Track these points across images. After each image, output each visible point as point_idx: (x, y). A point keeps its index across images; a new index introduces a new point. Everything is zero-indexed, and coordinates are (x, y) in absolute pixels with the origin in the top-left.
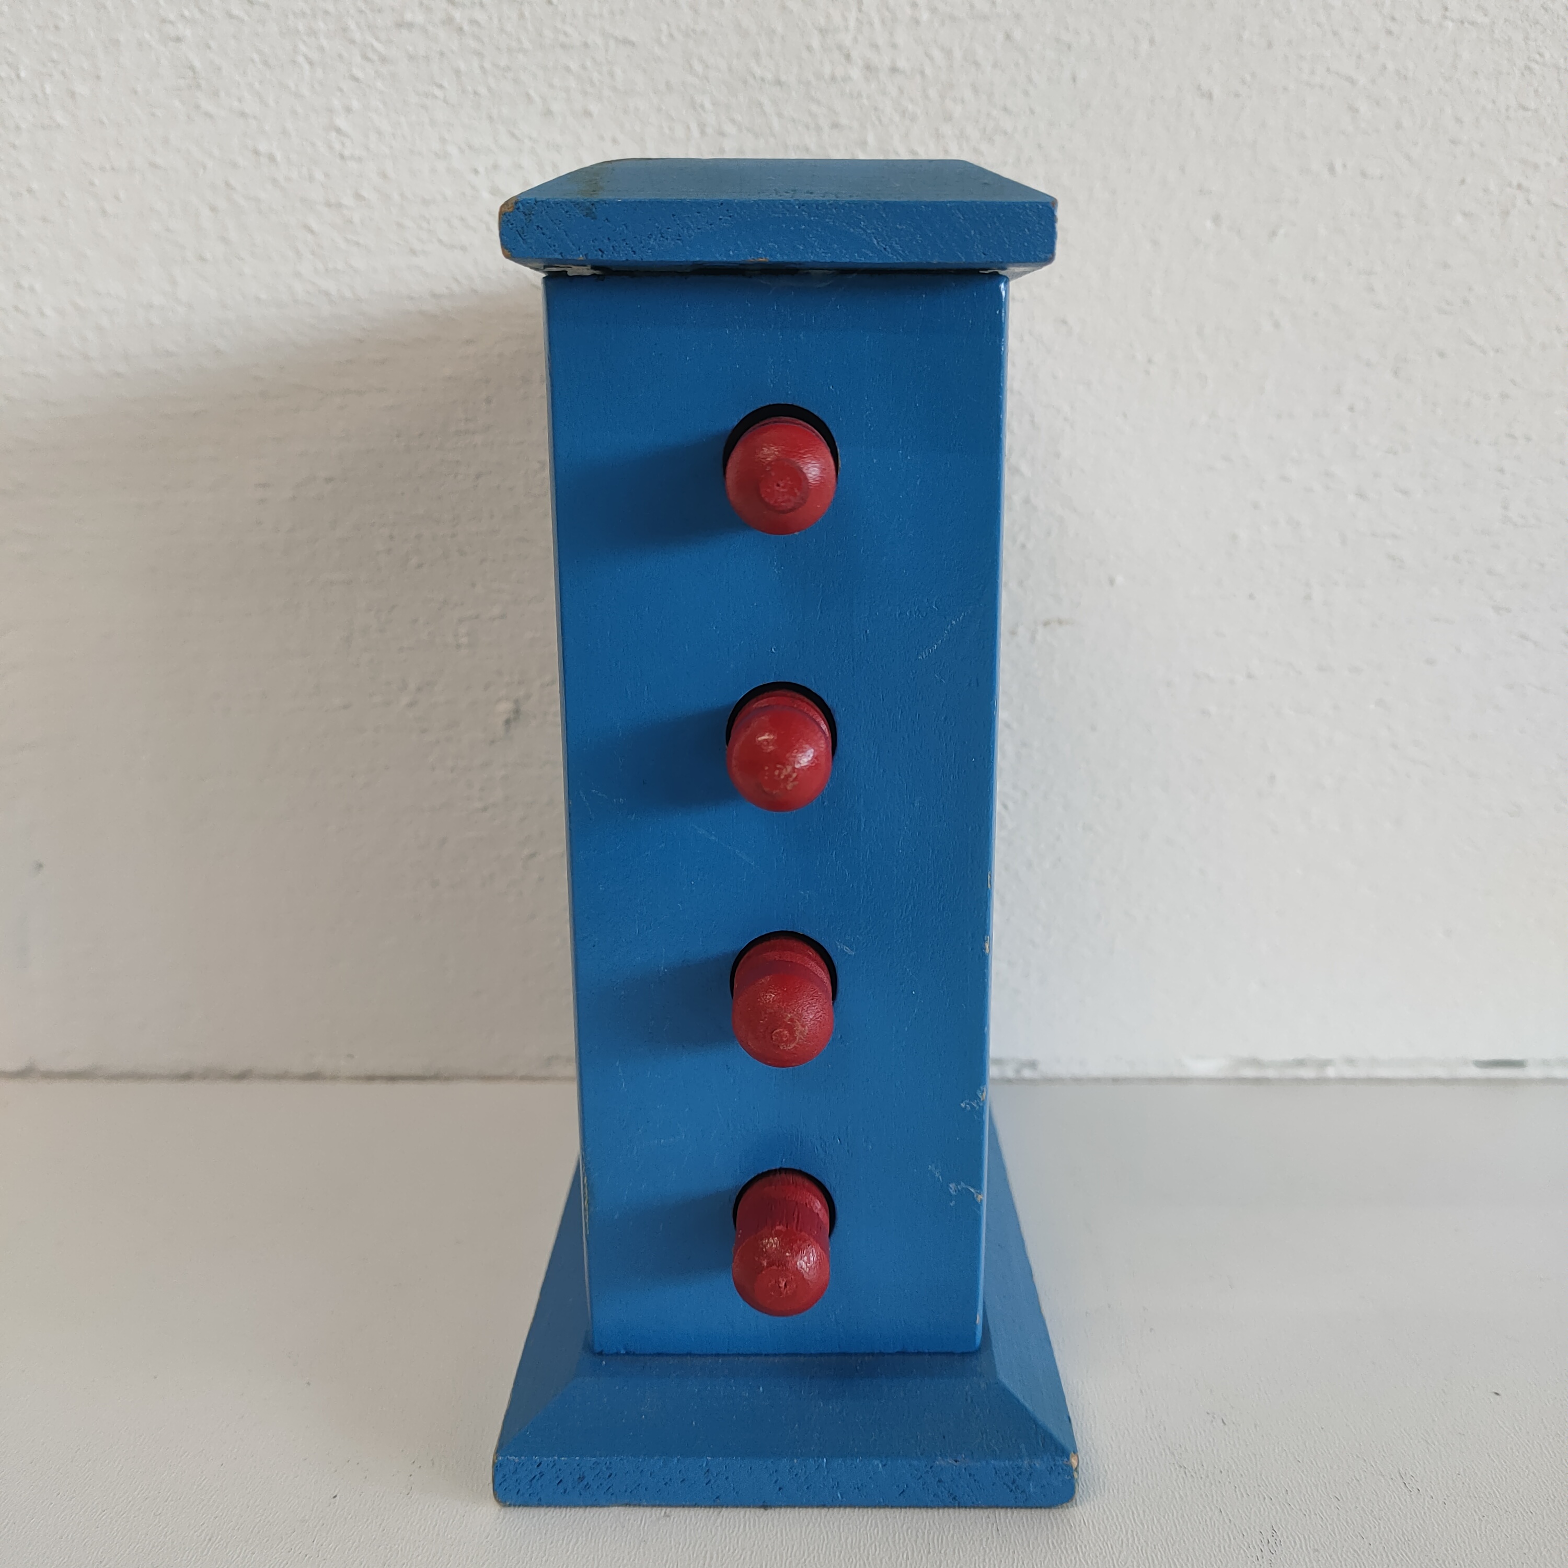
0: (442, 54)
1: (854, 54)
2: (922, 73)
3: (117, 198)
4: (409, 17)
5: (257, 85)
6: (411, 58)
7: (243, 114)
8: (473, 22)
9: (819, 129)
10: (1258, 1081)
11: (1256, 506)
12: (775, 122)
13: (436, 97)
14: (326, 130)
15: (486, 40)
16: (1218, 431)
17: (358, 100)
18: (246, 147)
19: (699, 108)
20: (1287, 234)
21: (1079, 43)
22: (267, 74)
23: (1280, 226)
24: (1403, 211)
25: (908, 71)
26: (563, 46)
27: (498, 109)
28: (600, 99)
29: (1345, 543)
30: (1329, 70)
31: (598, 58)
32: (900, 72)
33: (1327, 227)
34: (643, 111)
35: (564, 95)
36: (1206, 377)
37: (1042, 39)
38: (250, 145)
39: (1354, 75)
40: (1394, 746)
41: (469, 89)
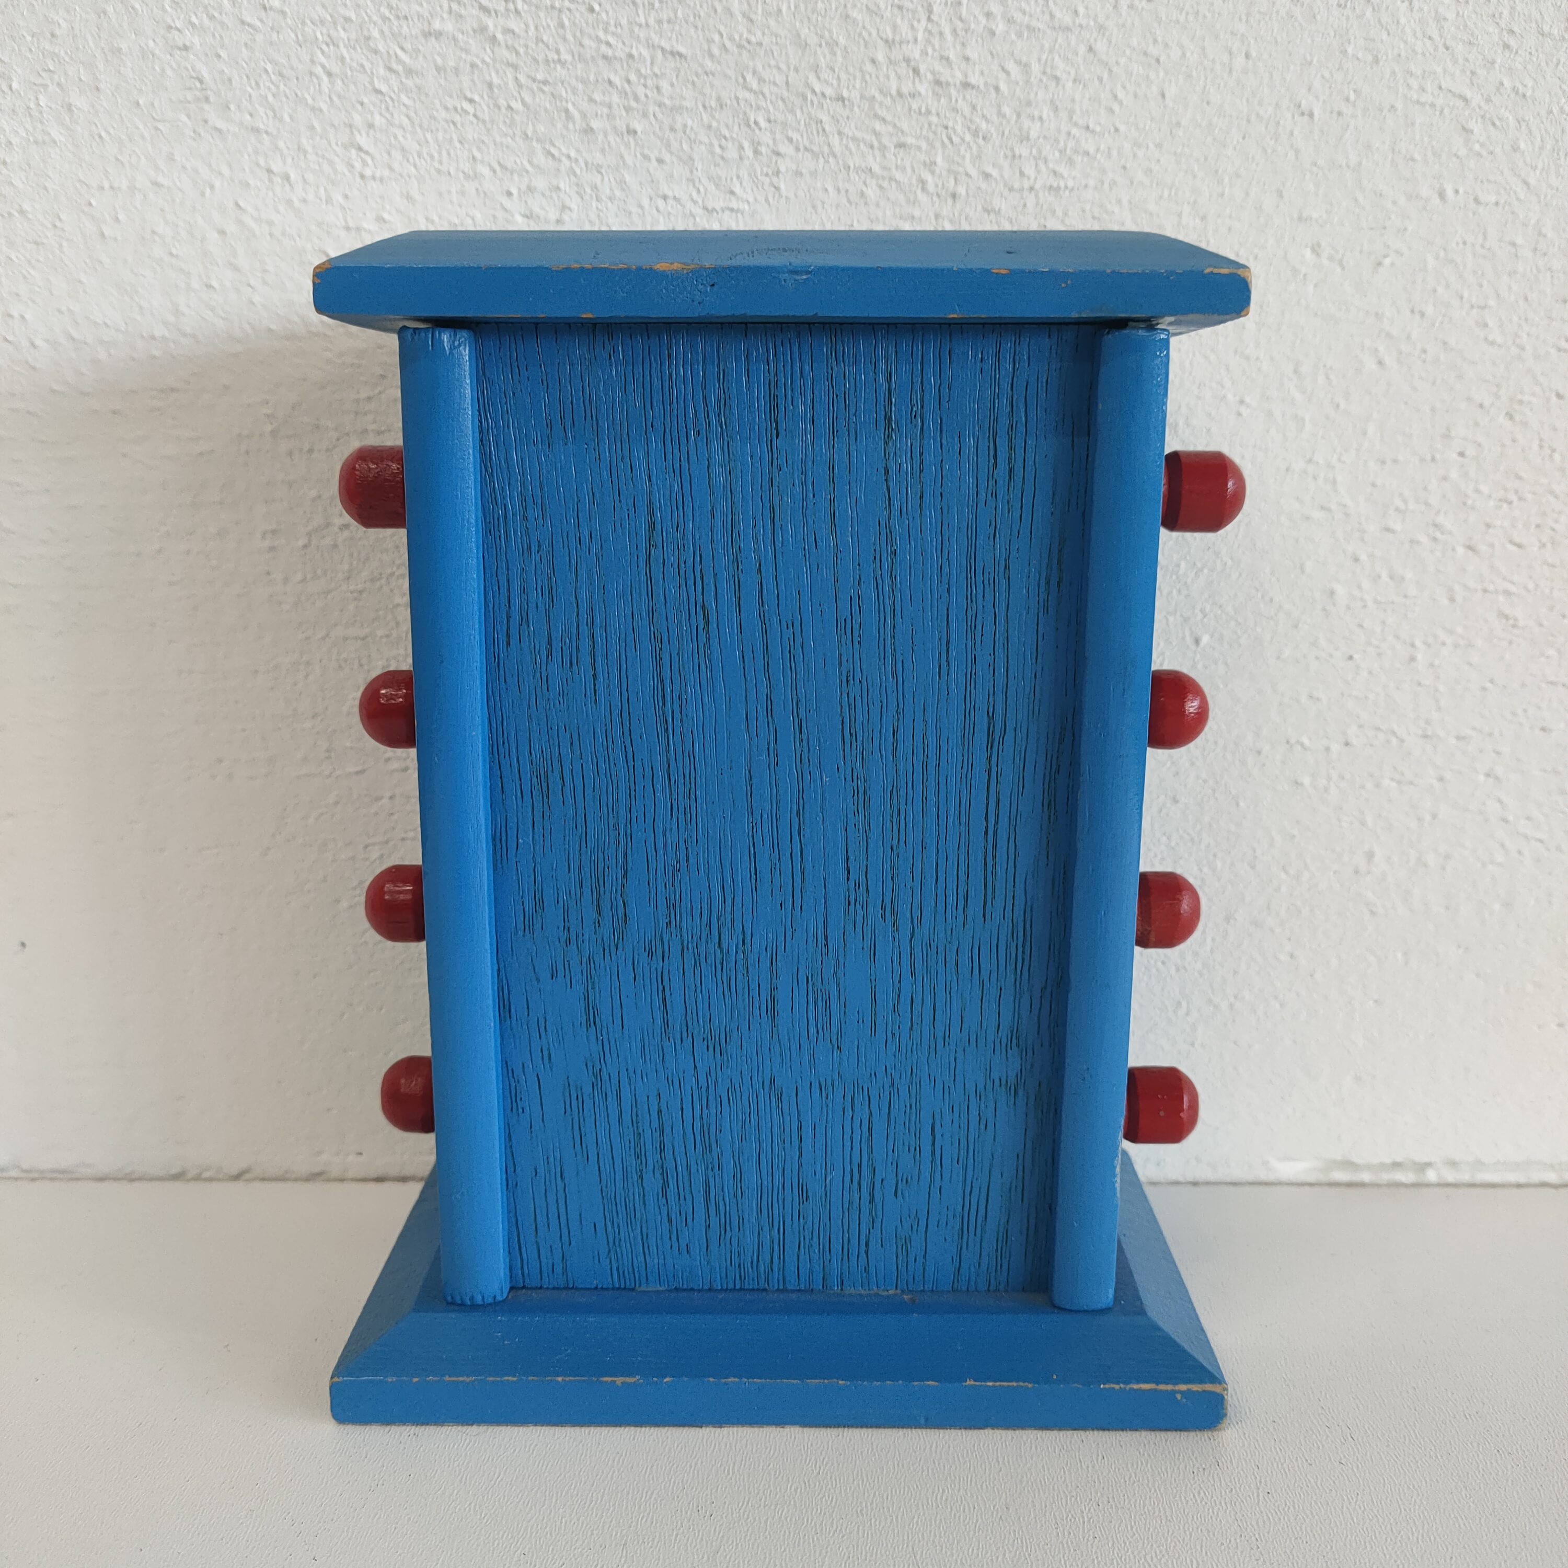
0: (473, 65)
1: (923, 68)
2: (997, 89)
3: (117, 220)
4: (437, 25)
5: (270, 98)
6: (438, 69)
7: (256, 130)
8: (508, 31)
9: (883, 148)
10: (1350, 1185)
11: (1356, 560)
12: (835, 140)
13: (466, 112)
14: (345, 147)
15: (522, 50)
16: (1315, 478)
17: (381, 114)
18: (258, 165)
19: (753, 125)
20: (1392, 264)
21: (1169, 56)
22: (282, 86)
23: (1385, 256)
24: (1519, 241)
25: (982, 87)
26: (605, 57)
27: (534, 125)
28: (645, 115)
29: (1452, 600)
30: (1440, 88)
31: (643, 71)
32: (973, 87)
33: (1437, 258)
34: (692, 128)
35: (606, 110)
36: (1303, 419)
37: (1128, 52)
38: (262, 163)
39: (1468, 93)
40: (1505, 821)
41: (502, 103)
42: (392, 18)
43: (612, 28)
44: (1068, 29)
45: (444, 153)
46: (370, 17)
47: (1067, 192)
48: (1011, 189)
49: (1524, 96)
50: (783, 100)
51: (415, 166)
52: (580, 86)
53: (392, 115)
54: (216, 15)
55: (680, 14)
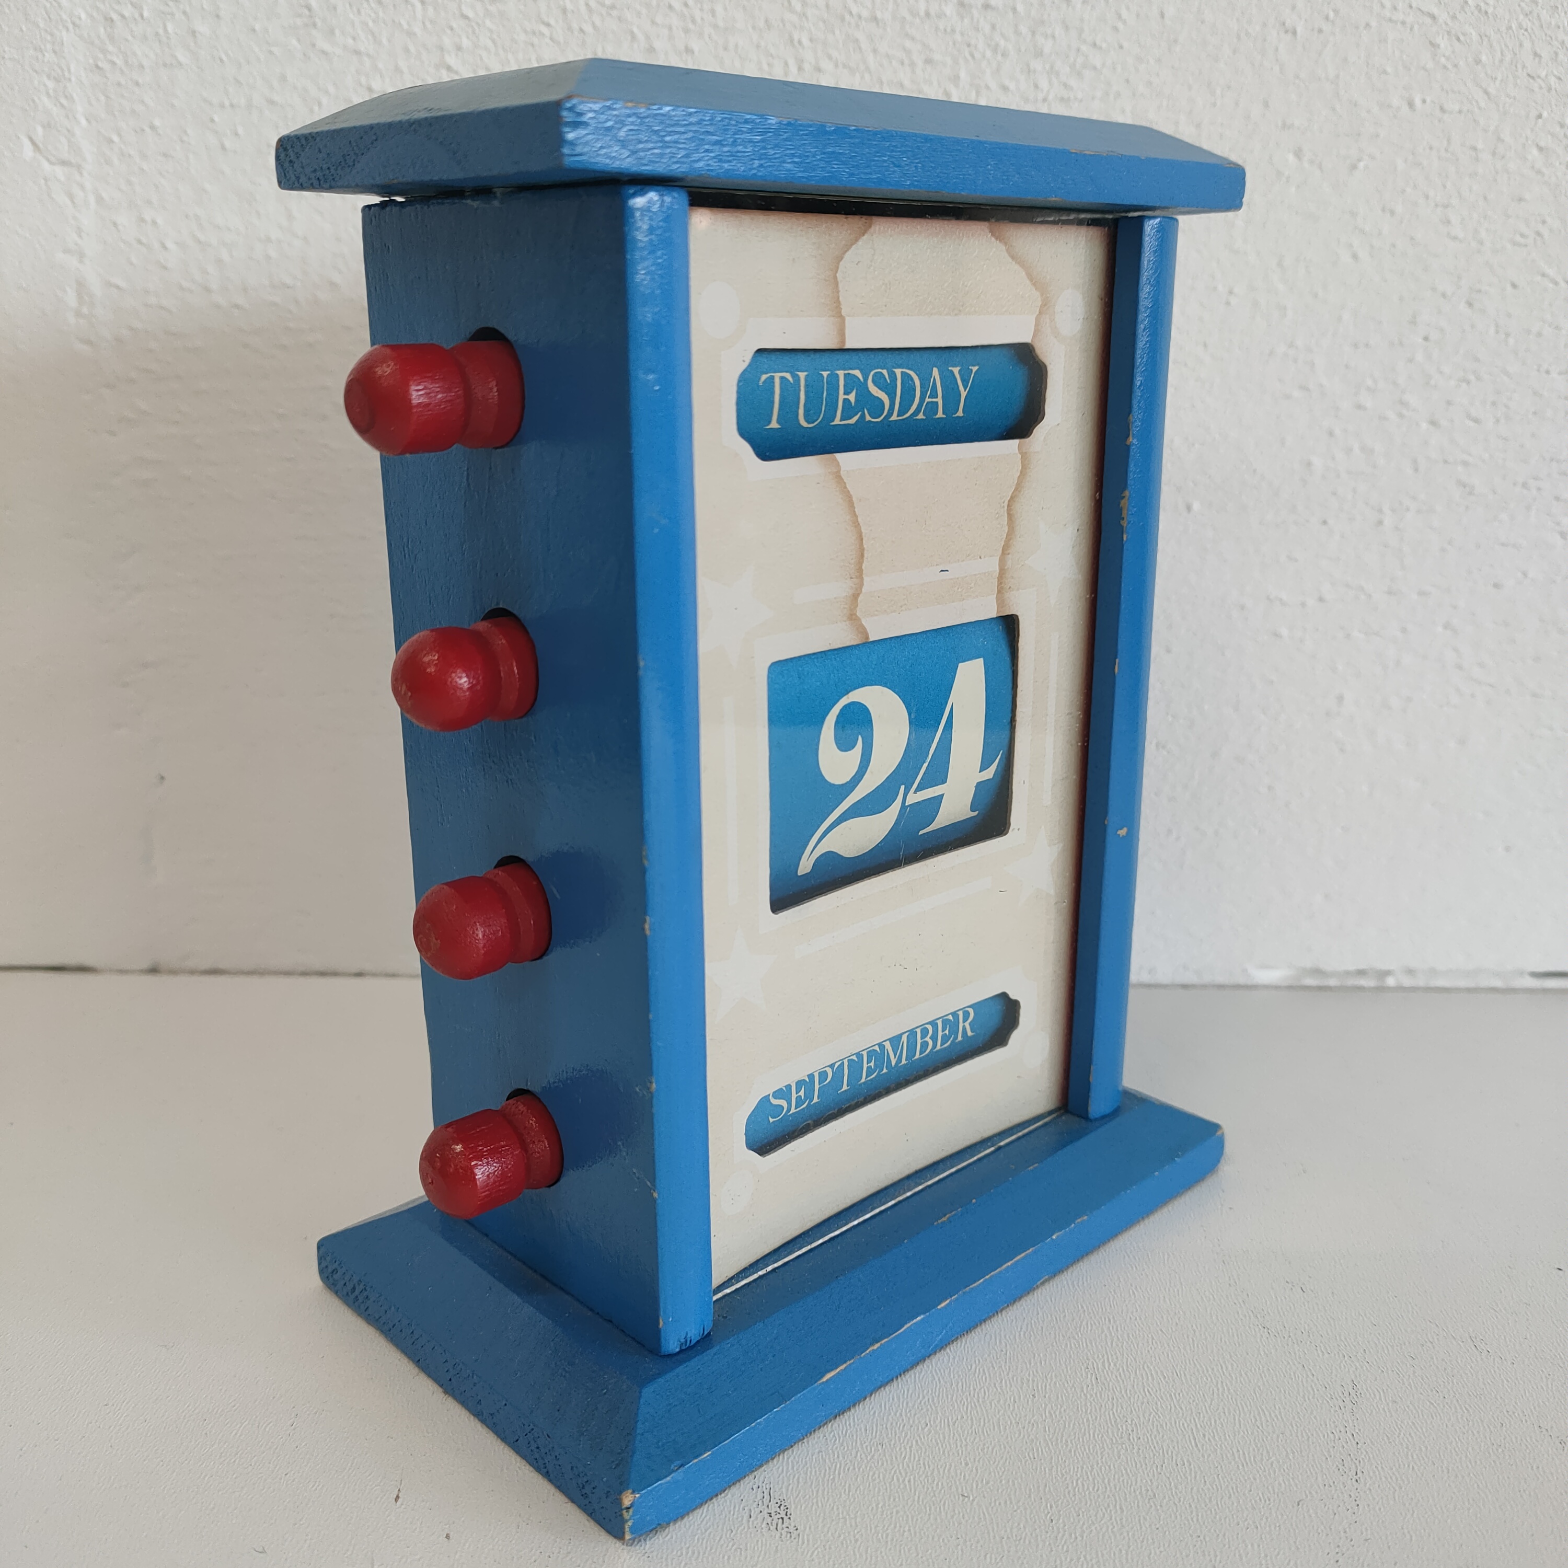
2: (1014, 10)
3: (237, 134)
5: (371, 24)
7: (357, 53)
9: (913, 64)
10: (1320, 988)
11: (1331, 434)
12: (871, 58)
13: (543, 35)
16: (1295, 361)
17: (468, 38)
20: (1366, 167)
22: (381, 13)
23: (1360, 160)
24: (1480, 146)
25: (1001, 8)
29: (1416, 470)
30: (1411, 7)
33: (1406, 161)
36: (1285, 308)
39: (1435, 11)
40: (1460, 667)
41: (575, 26)
49: (1486, 13)
50: (824, 21)
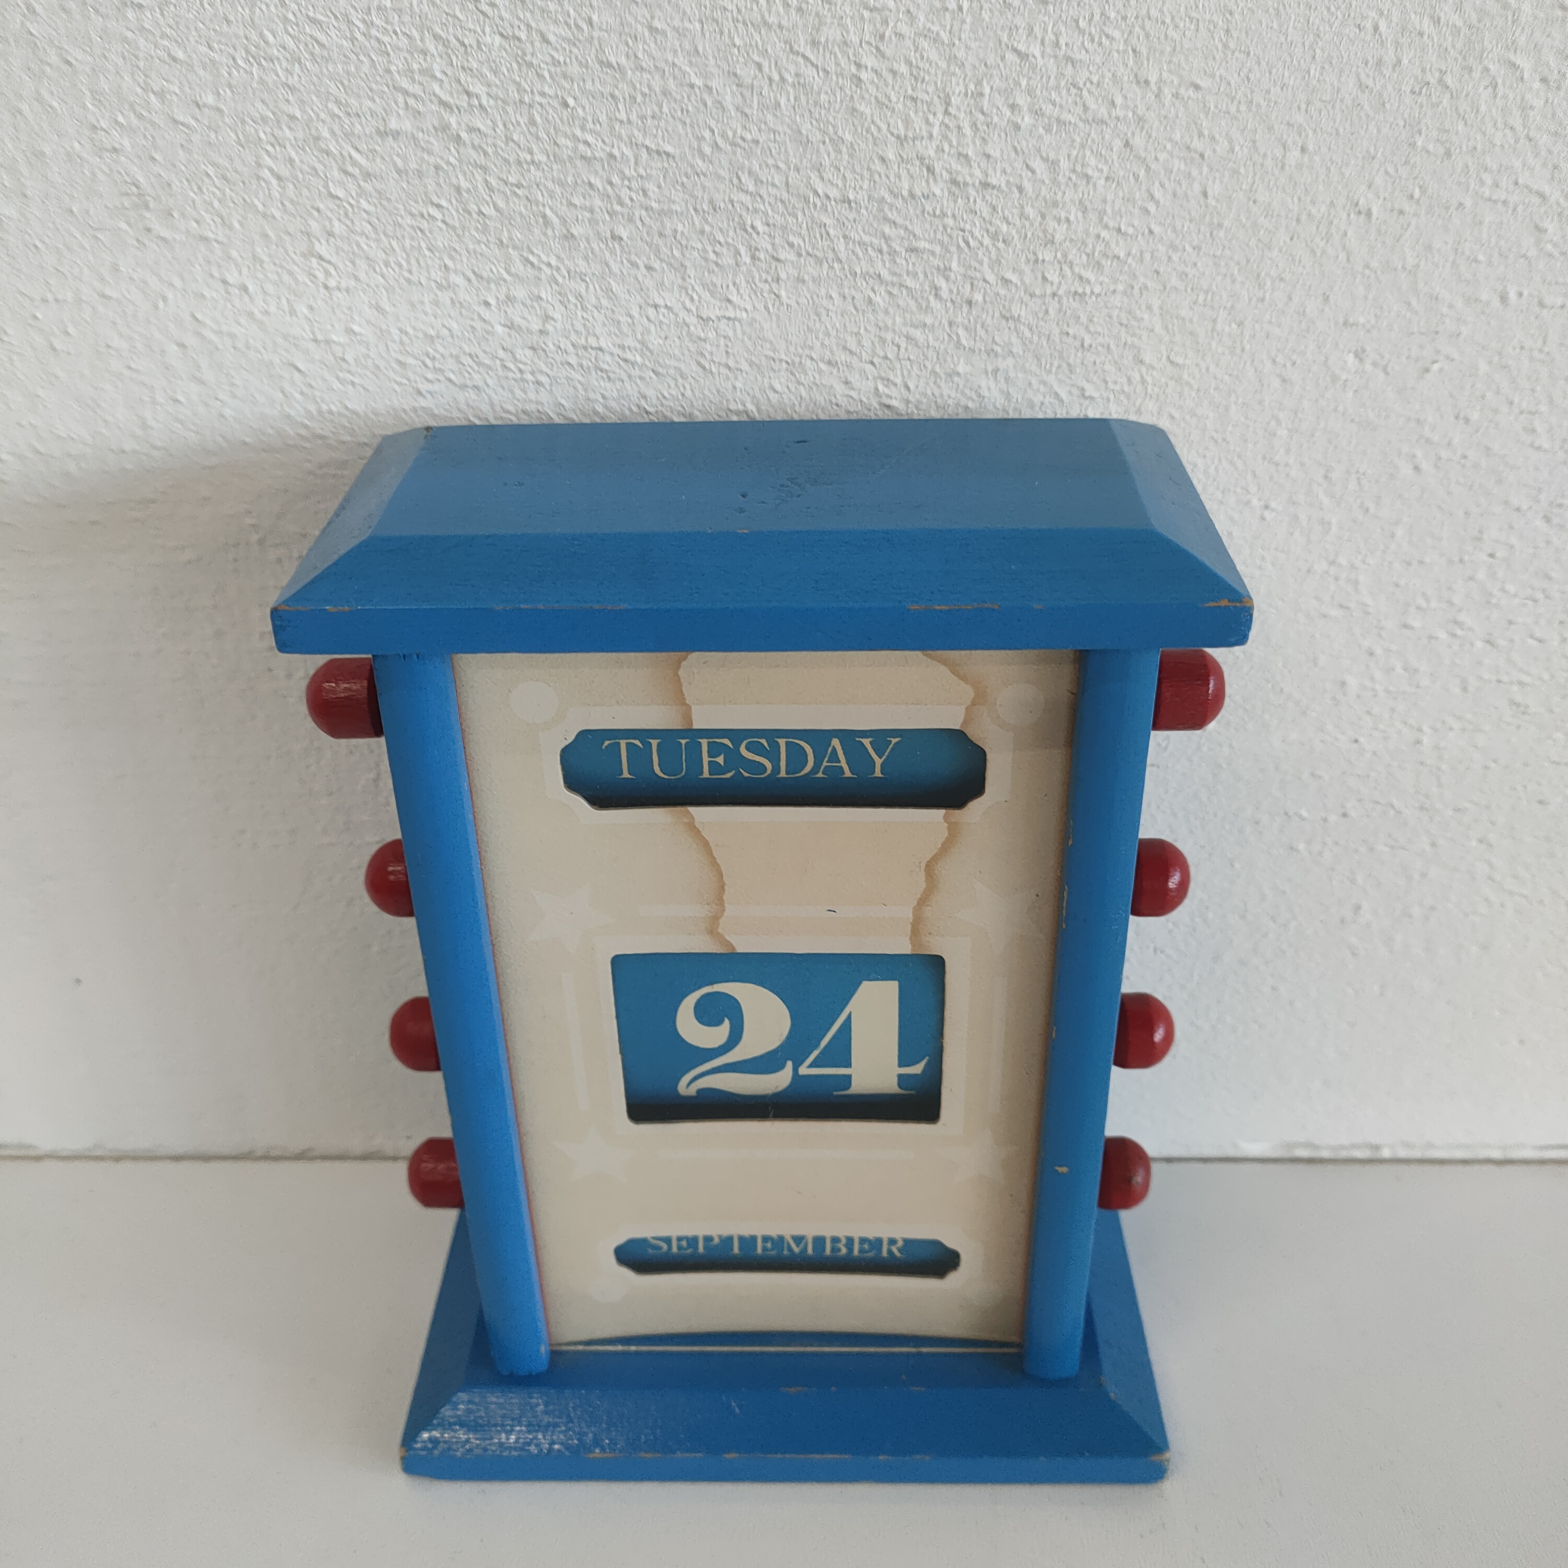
0: (437, 168)
1: (938, 167)
2: (1020, 189)
3: (67, 333)
4: (393, 124)
5: (216, 204)
6: (399, 172)
7: (205, 239)
8: (471, 130)
9: (893, 253)
10: (1311, 1160)
11: (1371, 654)
12: (841, 246)
13: (434, 218)
14: (304, 255)
15: (490, 150)
16: (1337, 579)
17: (340, 220)
18: (212, 276)
19: (750, 230)
20: (1441, 370)
21: (1214, 151)
22: (228, 191)
23: (1434, 362)
25: (1003, 185)
26: (583, 157)
27: (508, 231)
28: (631, 220)
29: (1465, 689)
30: (1516, 183)
31: (627, 172)
32: (994, 187)
33: (1490, 363)
34: (682, 233)
35: (587, 215)
36: (1329, 524)
37: (1169, 146)
38: (216, 274)
39: (1546, 189)
40: (1490, 878)
41: (473, 207)
42: (341, 115)
43: (590, 126)
44: (1103, 122)
45: (413, 262)
46: (318, 115)
47: (1094, 298)
48: (1032, 295)
50: (782, 201)
51: (383, 276)
52: (558, 190)
53: (353, 222)
54: (144, 113)
55: (665, 109)
